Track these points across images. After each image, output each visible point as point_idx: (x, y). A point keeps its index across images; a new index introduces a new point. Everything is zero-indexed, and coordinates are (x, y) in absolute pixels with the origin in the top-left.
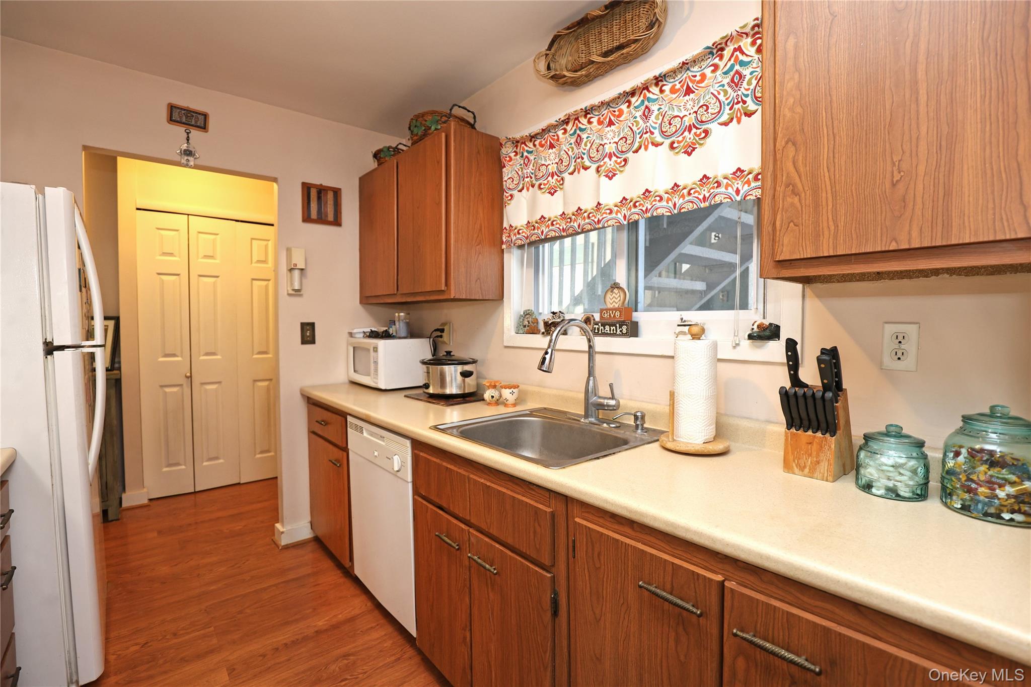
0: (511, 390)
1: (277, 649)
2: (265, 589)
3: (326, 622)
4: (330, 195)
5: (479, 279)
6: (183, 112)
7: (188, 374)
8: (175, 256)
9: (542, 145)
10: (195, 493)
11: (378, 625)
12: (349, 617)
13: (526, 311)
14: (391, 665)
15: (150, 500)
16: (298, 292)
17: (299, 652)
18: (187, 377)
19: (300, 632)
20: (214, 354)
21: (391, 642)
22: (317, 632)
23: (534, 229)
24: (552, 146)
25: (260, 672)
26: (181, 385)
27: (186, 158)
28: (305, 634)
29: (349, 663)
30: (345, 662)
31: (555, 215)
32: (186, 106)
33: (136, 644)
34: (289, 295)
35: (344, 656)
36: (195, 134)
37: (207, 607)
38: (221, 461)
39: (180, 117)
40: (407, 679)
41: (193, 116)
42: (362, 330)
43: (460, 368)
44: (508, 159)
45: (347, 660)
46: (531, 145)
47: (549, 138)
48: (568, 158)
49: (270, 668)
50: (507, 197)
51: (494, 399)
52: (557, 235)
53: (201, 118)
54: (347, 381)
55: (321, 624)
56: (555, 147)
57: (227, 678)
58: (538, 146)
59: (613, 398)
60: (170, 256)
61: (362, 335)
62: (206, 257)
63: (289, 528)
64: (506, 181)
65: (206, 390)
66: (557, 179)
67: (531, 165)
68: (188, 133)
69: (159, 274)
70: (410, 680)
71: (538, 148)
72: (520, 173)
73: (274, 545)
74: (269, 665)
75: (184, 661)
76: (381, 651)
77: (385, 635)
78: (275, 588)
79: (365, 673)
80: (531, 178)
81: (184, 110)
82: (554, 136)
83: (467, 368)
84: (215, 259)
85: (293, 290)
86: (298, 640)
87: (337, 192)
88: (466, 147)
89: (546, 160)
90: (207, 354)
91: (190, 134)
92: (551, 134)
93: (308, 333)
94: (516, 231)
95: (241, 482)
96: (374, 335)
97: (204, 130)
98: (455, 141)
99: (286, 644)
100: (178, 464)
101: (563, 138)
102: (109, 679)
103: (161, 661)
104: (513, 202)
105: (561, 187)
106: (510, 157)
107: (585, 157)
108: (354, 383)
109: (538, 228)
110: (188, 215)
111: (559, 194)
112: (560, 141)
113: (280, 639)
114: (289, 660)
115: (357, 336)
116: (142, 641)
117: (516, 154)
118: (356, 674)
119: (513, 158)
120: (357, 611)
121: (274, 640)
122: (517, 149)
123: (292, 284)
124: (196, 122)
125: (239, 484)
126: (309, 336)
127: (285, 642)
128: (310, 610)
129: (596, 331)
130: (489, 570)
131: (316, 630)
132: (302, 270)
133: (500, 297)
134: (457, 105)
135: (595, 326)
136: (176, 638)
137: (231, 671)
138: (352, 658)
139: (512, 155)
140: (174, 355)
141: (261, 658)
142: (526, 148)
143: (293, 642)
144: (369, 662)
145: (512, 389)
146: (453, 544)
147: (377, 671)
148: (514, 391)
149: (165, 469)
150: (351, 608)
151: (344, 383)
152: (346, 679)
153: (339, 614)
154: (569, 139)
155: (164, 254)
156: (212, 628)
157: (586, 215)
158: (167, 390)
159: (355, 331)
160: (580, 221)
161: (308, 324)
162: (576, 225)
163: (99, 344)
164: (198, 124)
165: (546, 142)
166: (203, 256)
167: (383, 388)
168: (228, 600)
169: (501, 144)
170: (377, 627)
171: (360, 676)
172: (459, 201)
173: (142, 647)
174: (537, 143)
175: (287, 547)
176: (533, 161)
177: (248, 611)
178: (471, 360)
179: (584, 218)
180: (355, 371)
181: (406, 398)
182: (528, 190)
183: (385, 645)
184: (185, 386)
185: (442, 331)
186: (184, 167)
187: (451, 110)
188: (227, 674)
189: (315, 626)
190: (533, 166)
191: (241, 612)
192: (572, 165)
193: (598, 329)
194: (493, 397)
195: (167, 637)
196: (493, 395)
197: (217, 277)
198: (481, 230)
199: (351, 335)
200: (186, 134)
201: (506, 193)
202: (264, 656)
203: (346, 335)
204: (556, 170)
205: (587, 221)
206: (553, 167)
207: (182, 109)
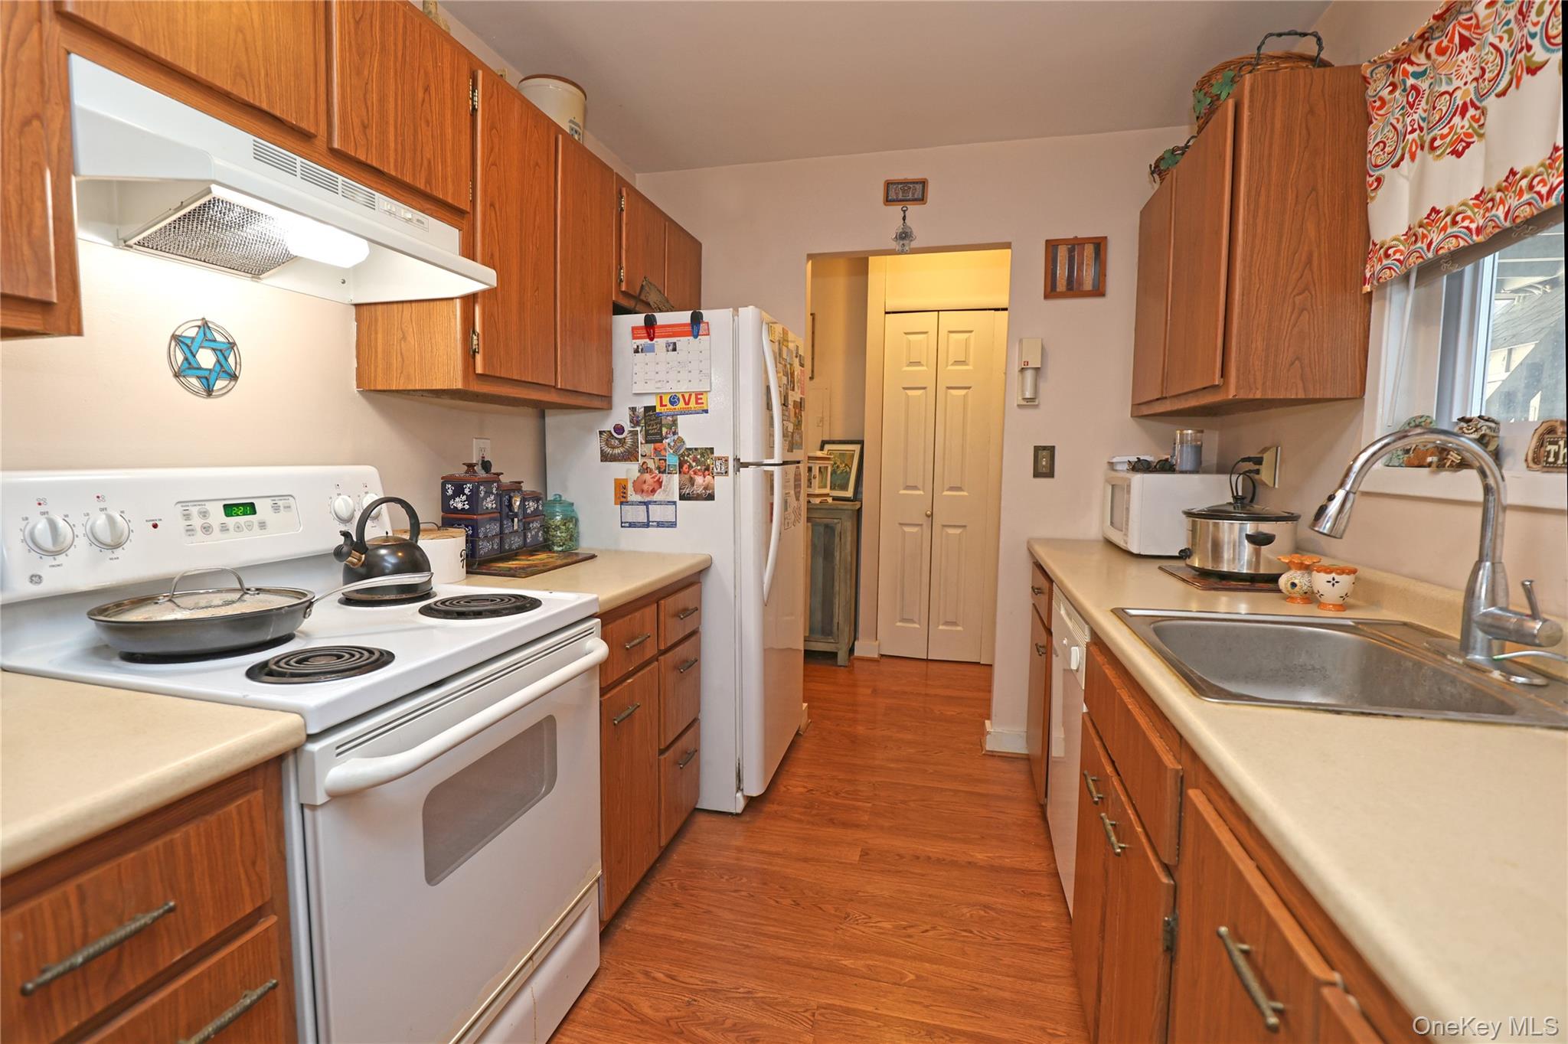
0: (1329, 577)
1: (918, 858)
2: (942, 790)
3: (986, 858)
4: (1089, 250)
5: (1297, 358)
6: (900, 186)
7: (929, 513)
8: (922, 365)
9: (1441, 51)
10: (927, 660)
11: (1049, 896)
12: (1017, 867)
13: (1414, 419)
14: (1036, 951)
15: (882, 655)
16: (1031, 402)
17: (937, 873)
18: (928, 516)
19: (951, 853)
20: (959, 489)
21: (1054, 925)
22: (970, 863)
23: (1416, 241)
24: (1466, 44)
25: (889, 871)
26: (921, 525)
27: (902, 242)
28: (955, 859)
29: (985, 916)
30: (982, 913)
31: (1461, 199)
32: (903, 178)
33: (805, 787)
34: (1019, 406)
35: (984, 906)
36: (913, 209)
37: (876, 782)
38: (959, 628)
39: (896, 193)
40: (1046, 980)
41: (910, 188)
42: (1126, 459)
43: (1250, 528)
44: (1378, 104)
45: (985, 912)
46: (1421, 58)
47: (1457, 28)
48: (1498, 60)
49: (900, 872)
50: (1371, 186)
51: (1297, 589)
52: (1462, 243)
53: (919, 187)
54: (1101, 538)
55: (979, 857)
56: (1473, 44)
57: (857, 858)
58: (1434, 56)
59: (1534, 616)
60: (962, 365)
61: (1126, 467)
62: (957, 363)
63: (999, 730)
64: (1371, 152)
65: (948, 534)
66: (1473, 117)
67: (1424, 100)
68: (904, 211)
69: (905, 388)
70: (1050, 983)
71: (1435, 61)
72: (1399, 126)
73: (980, 747)
74: (901, 869)
75: (832, 822)
76: (1033, 927)
77: (1051, 912)
78: (952, 794)
79: (998, 939)
80: (1421, 129)
81: (901, 183)
82: (1470, 19)
83: (1266, 528)
84: (967, 365)
85: (1024, 399)
86: (944, 860)
87: (1099, 245)
88: (1278, 111)
89: (1450, 81)
90: (952, 489)
91: (906, 212)
92: (1462, 17)
93: (1044, 463)
94: (1382, 251)
95: (982, 663)
96: (1140, 467)
97: (921, 202)
98: (1251, 108)
99: (929, 858)
100: (911, 621)
101: (1487, 17)
102: (771, 806)
103: (814, 812)
104: (1380, 192)
105: (1482, 131)
106: (1381, 99)
107: (1536, 43)
108: (1110, 543)
109: (1424, 236)
110: (938, 311)
111: (1477, 148)
112: (1481, 25)
113: (927, 849)
114: (923, 875)
115: (1119, 467)
116: (810, 786)
117: (1394, 86)
118: (986, 933)
119: (1387, 97)
120: (1033, 866)
121: (921, 847)
122: (1393, 76)
123: (1023, 392)
124: (913, 194)
125: (978, 663)
126: (1044, 466)
127: (931, 855)
128: (977, 836)
129: (1551, 459)
130: (1112, 845)
131: (970, 860)
132: (1037, 369)
133: (1356, 393)
134: (1271, 35)
135: (1549, 447)
136: (837, 798)
137: (865, 853)
138: (992, 913)
139: (1385, 93)
140: (915, 488)
141: (897, 858)
142: (1410, 69)
143: (938, 859)
144: (1009, 931)
145: (1334, 575)
146: (1094, 793)
147: (1014, 947)
148: (1337, 578)
149: (899, 624)
150: (1028, 859)
151: (1098, 541)
152: (971, 932)
153: (1007, 858)
154: (1504, 13)
155: (912, 364)
156: (870, 805)
157: (1524, 183)
158: (907, 529)
159: (1114, 460)
160: (1513, 202)
161: (1044, 448)
162: (1500, 212)
163: (777, 462)
164: (916, 197)
165: (1451, 41)
166: (953, 361)
167: (1135, 551)
168: (899, 784)
169: (1365, 79)
170: (1048, 898)
171: (991, 939)
172: (1255, 217)
173: (808, 791)
174: (1432, 50)
175: (992, 755)
176: (1427, 92)
177: (912, 804)
178: (1286, 515)
179: (1521, 193)
180: (1112, 523)
181: (1161, 572)
182: (1413, 157)
183: (1043, 924)
184: (924, 526)
185: (1259, 461)
186: (900, 254)
187: (1259, 48)
188: (859, 854)
189: (972, 856)
190: (1427, 103)
191: (904, 802)
192: (1507, 72)
193: (1557, 455)
194: (1294, 585)
195: (830, 793)
196: (1296, 581)
197: (969, 388)
198: (1309, 262)
199: (1111, 465)
200: (902, 212)
201: (1371, 176)
202: (901, 857)
203: (1106, 466)
204: (1473, 96)
205: (1526, 197)
206: (1467, 92)
207: (898, 183)
